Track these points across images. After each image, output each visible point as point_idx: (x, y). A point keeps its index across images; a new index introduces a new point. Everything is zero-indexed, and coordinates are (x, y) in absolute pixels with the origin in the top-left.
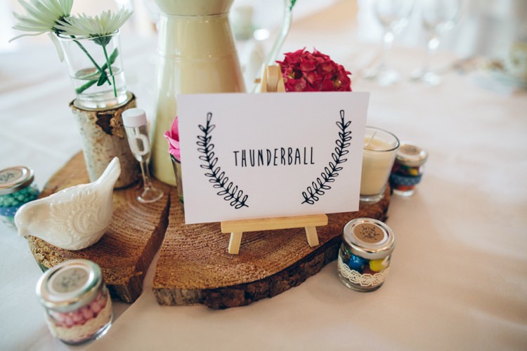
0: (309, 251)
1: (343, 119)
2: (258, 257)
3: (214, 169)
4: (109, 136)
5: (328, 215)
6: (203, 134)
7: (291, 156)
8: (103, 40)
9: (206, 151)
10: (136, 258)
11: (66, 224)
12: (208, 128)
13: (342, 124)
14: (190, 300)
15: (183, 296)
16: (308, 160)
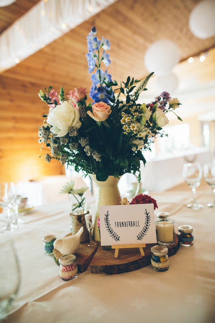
0: (141, 257)
1: (146, 212)
2: (124, 259)
3: (109, 228)
4: (80, 223)
5: (146, 244)
6: (106, 217)
7: (132, 224)
8: (81, 195)
9: (107, 222)
10: (86, 259)
11: (67, 245)
12: (107, 215)
13: (147, 214)
14: (101, 271)
15: (99, 269)
16: (138, 225)
